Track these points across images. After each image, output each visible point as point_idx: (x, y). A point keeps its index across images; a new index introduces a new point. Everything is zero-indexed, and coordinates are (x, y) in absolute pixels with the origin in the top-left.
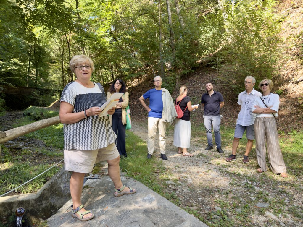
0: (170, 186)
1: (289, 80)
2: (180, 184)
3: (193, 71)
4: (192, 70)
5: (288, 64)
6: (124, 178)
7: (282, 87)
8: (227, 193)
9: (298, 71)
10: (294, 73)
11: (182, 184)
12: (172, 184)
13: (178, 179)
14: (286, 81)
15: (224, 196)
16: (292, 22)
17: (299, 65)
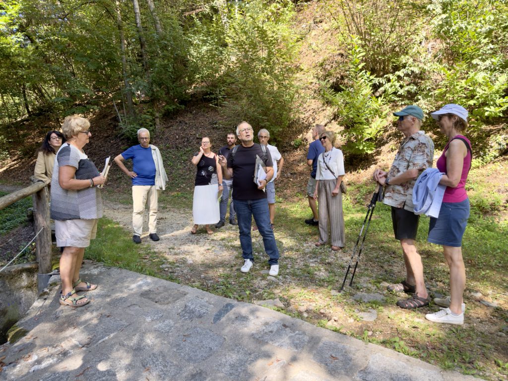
0: (166, 269)
1: (309, 126)
2: (178, 266)
3: (183, 107)
4: (181, 106)
5: (308, 104)
6: (103, 269)
7: (301, 135)
8: (232, 267)
9: (320, 114)
10: (315, 116)
11: (180, 265)
12: (168, 267)
13: (175, 262)
14: (306, 127)
15: (228, 269)
16: (314, 44)
17: (321, 106)
